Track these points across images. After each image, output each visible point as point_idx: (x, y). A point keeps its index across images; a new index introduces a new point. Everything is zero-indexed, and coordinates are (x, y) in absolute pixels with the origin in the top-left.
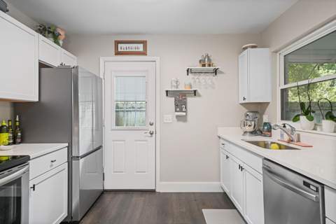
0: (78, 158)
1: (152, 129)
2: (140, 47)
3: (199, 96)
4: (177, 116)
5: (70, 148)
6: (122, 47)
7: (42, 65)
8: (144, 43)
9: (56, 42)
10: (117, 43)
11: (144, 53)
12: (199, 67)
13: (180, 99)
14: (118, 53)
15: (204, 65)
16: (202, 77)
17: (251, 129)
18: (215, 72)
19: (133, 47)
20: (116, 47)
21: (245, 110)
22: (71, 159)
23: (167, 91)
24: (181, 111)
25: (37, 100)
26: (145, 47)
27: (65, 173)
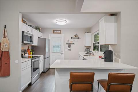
0: (46, 58)
1: (62, 52)
2: (59, 32)
3: (74, 44)
4: (69, 49)
5: (44, 56)
6: (55, 31)
7: (38, 38)
8: (61, 30)
9: (39, 31)
10: (54, 30)
11: (60, 33)
12: (74, 37)
13: (69, 45)
14: (54, 33)
15: (75, 37)
16: (75, 39)
17: (86, 53)
18: (79, 38)
19: (58, 32)
20: (53, 32)
21: (86, 48)
22: (44, 58)
23: (66, 43)
24: (70, 48)
25: (37, 45)
26: (61, 32)
27: (43, 61)
